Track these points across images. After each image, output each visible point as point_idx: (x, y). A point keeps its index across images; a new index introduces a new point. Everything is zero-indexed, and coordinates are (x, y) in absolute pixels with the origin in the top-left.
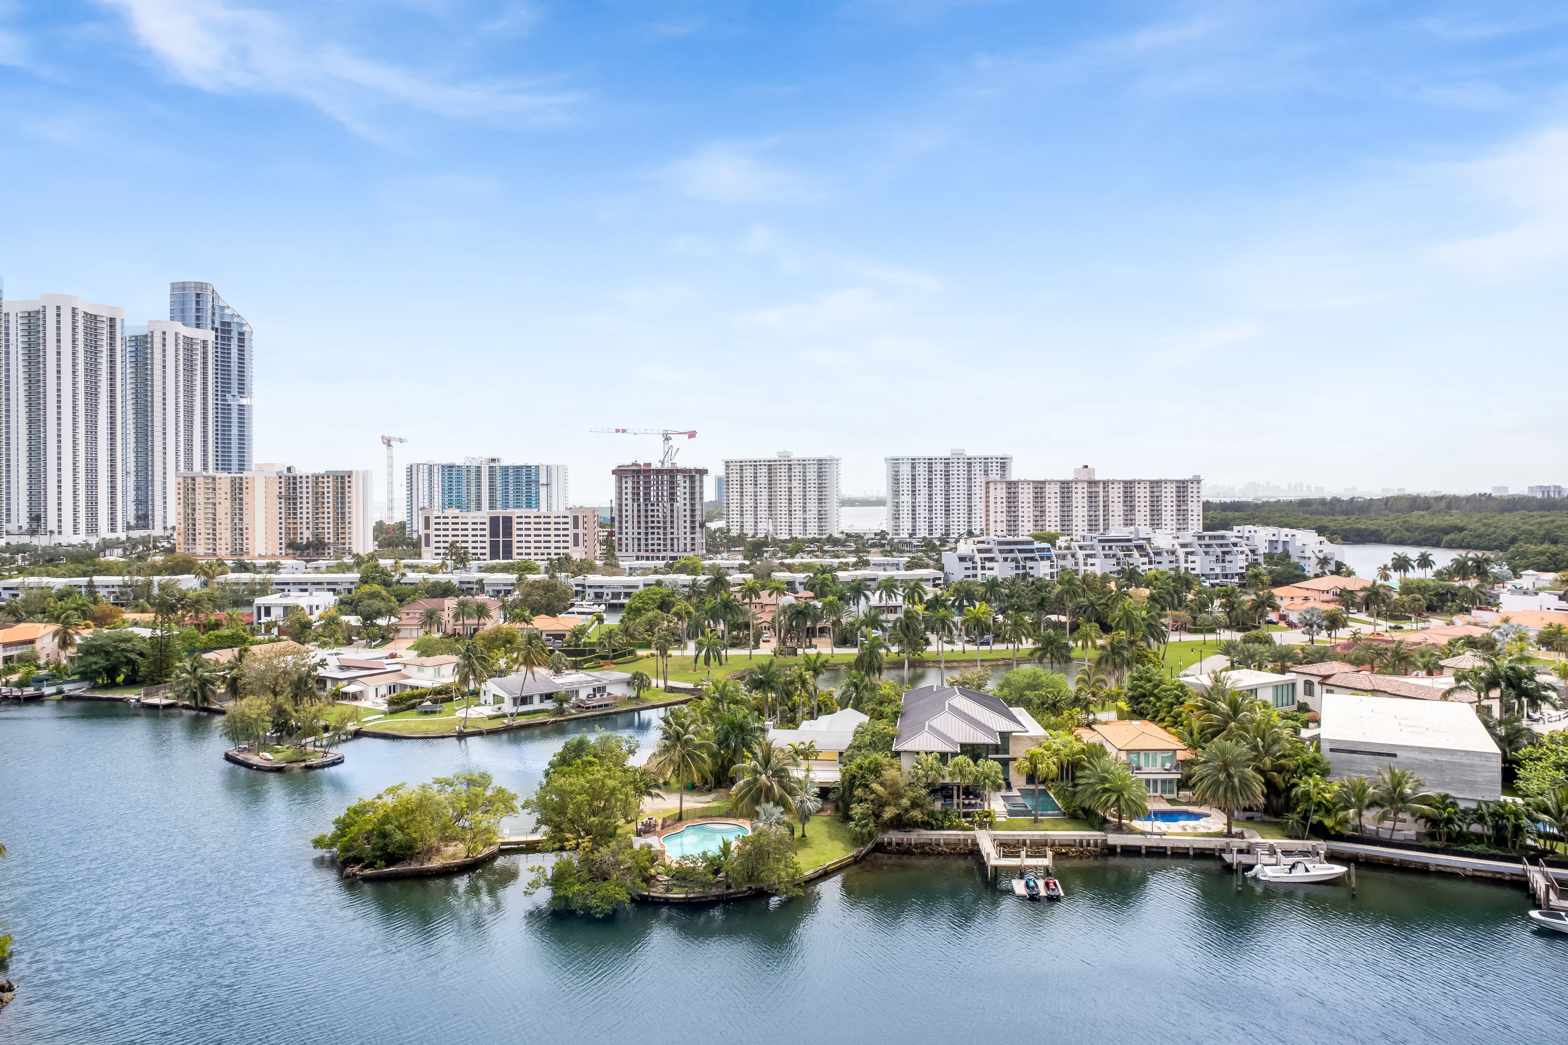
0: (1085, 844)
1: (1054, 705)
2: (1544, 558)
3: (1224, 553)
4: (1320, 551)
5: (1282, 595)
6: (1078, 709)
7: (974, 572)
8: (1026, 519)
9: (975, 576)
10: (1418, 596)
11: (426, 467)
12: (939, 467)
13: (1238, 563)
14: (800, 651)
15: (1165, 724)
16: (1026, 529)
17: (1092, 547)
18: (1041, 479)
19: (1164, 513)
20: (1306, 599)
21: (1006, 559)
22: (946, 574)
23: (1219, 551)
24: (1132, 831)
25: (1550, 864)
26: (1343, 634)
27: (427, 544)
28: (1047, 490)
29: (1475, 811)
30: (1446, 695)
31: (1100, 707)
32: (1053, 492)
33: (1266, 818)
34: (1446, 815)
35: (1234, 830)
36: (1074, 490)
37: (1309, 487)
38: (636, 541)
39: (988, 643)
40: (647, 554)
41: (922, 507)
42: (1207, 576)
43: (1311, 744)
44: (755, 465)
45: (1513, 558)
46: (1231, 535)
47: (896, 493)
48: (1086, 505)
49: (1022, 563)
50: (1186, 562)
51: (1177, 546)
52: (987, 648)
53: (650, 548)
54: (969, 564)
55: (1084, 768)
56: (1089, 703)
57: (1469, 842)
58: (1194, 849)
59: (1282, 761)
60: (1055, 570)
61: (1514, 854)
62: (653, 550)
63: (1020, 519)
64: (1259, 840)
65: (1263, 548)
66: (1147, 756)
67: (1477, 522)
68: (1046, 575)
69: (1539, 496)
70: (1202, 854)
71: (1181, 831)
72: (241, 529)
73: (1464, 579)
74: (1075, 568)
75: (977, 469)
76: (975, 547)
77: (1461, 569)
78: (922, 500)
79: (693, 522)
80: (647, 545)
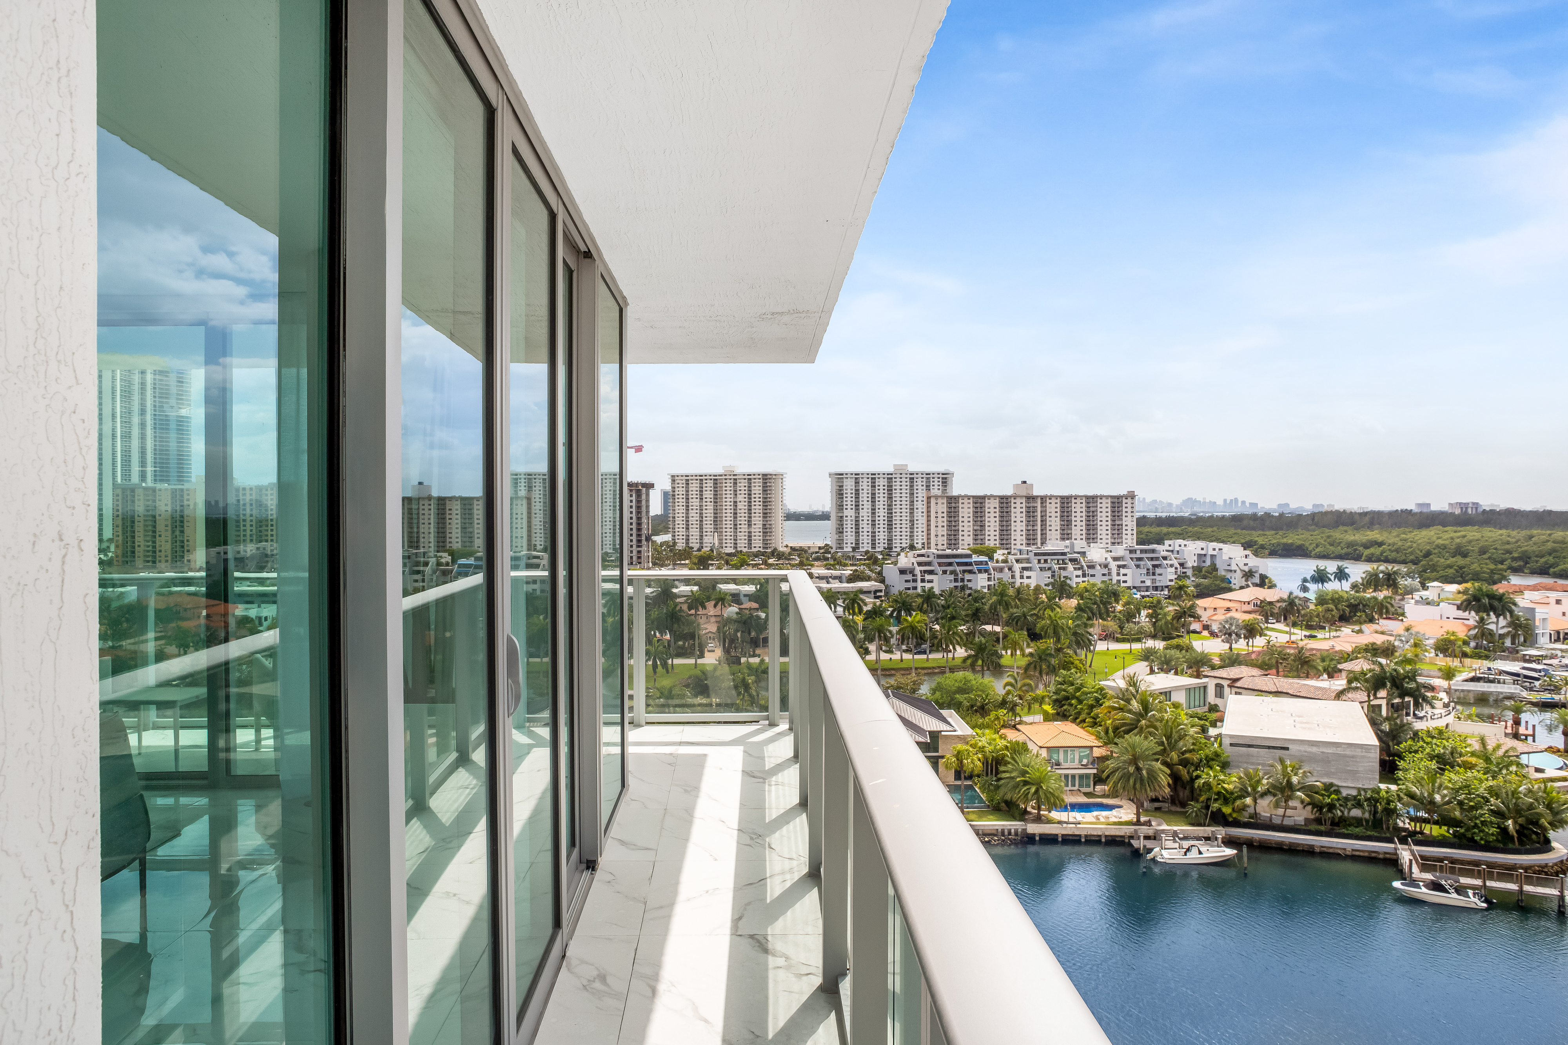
0: (1006, 833)
1: (982, 707)
2: (1452, 571)
3: (1155, 566)
4: (1246, 565)
5: (1206, 606)
6: (1005, 711)
7: (914, 584)
8: (966, 533)
9: (915, 588)
10: (1331, 606)
12: (882, 483)
13: (1168, 576)
14: (743, 660)
15: (1085, 725)
16: (966, 543)
17: (1028, 561)
18: (981, 494)
19: (1099, 528)
20: (1228, 610)
21: (945, 572)
22: (887, 587)
23: (1150, 564)
24: (1049, 821)
25: (1418, 843)
26: (1259, 642)
28: (987, 505)
29: (1355, 797)
30: (1339, 695)
31: (1026, 709)
32: (992, 507)
33: (1173, 808)
34: (1329, 801)
35: (1143, 819)
36: (1013, 505)
37: (1243, 502)
39: (924, 653)
41: (865, 522)
42: (1138, 589)
43: (1216, 741)
44: (701, 479)
45: (1425, 571)
46: (1161, 549)
47: (840, 507)
48: (1024, 519)
49: (960, 576)
50: (1118, 574)
51: (1110, 560)
52: (924, 657)
54: (909, 577)
55: (1006, 763)
56: (1016, 705)
57: (1350, 825)
58: (1106, 836)
59: (1187, 755)
60: (992, 583)
61: (1388, 835)
63: (961, 533)
64: (1164, 827)
65: (1191, 562)
66: (1066, 752)
67: (1395, 537)
68: (984, 587)
69: (1458, 511)
70: (1113, 841)
71: (1094, 820)
72: (183, 542)
73: (1375, 591)
74: (1011, 580)
75: (919, 484)
76: (914, 560)
77: (1373, 581)
78: (865, 514)
79: (639, 535)
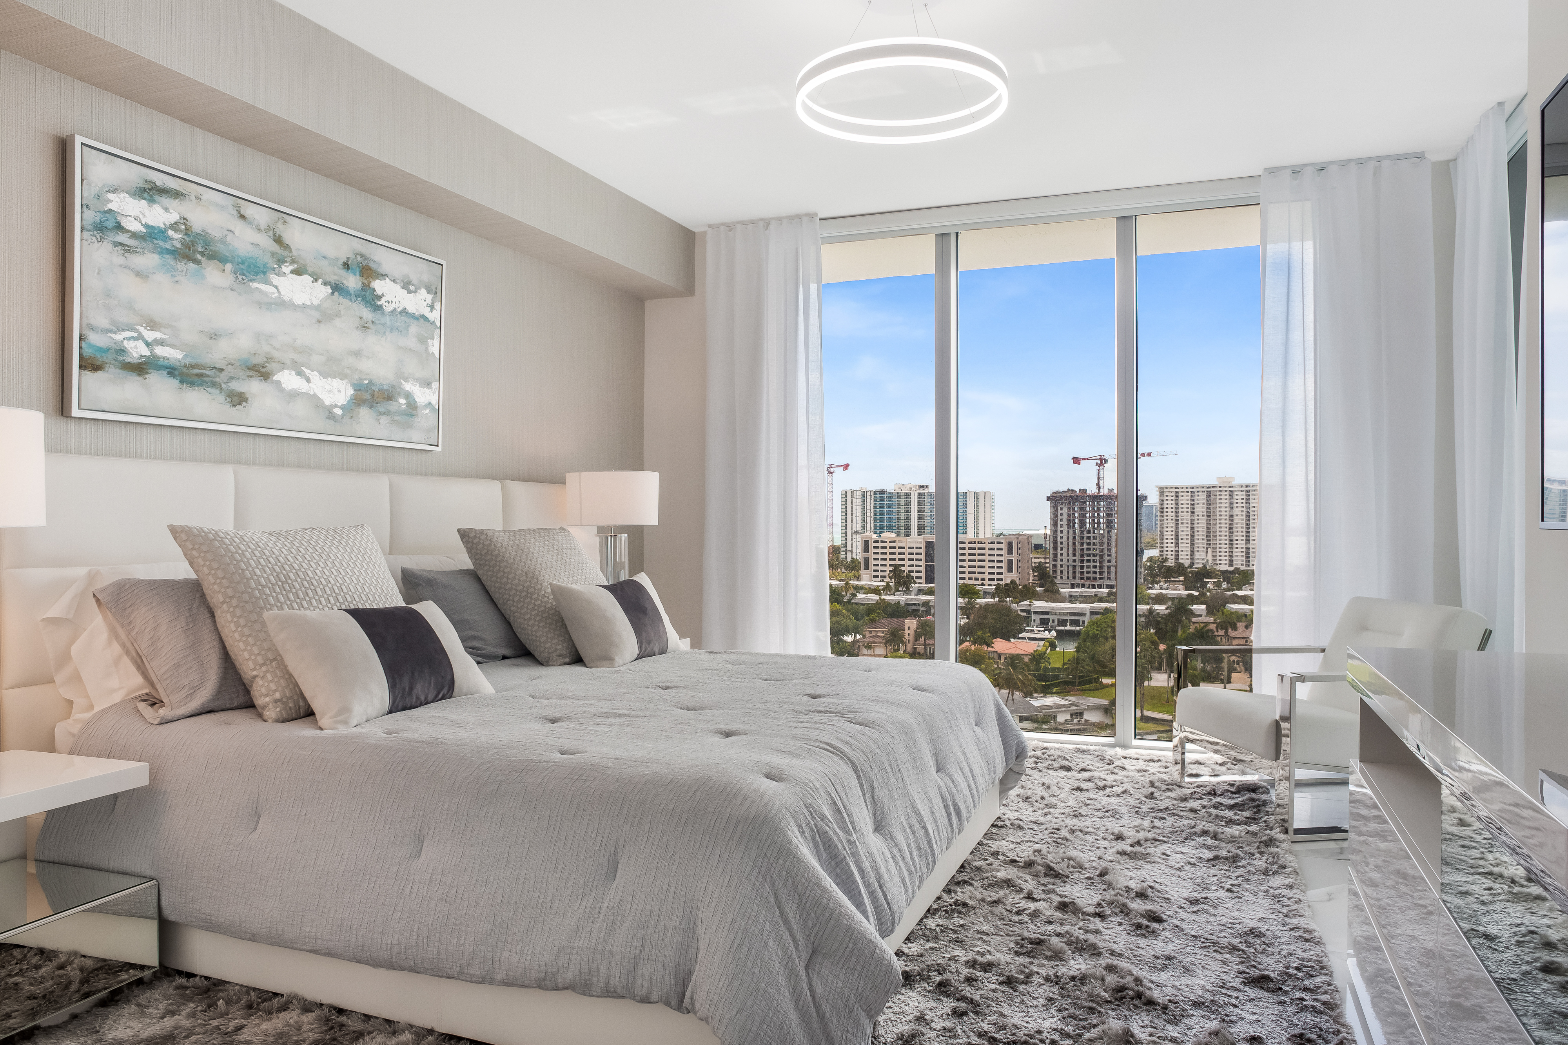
11: (859, 493)
27: (866, 567)
38: (1071, 568)
40: (1082, 582)
44: (1192, 491)
53: (1086, 575)
62: (1088, 578)
80: (1082, 573)
